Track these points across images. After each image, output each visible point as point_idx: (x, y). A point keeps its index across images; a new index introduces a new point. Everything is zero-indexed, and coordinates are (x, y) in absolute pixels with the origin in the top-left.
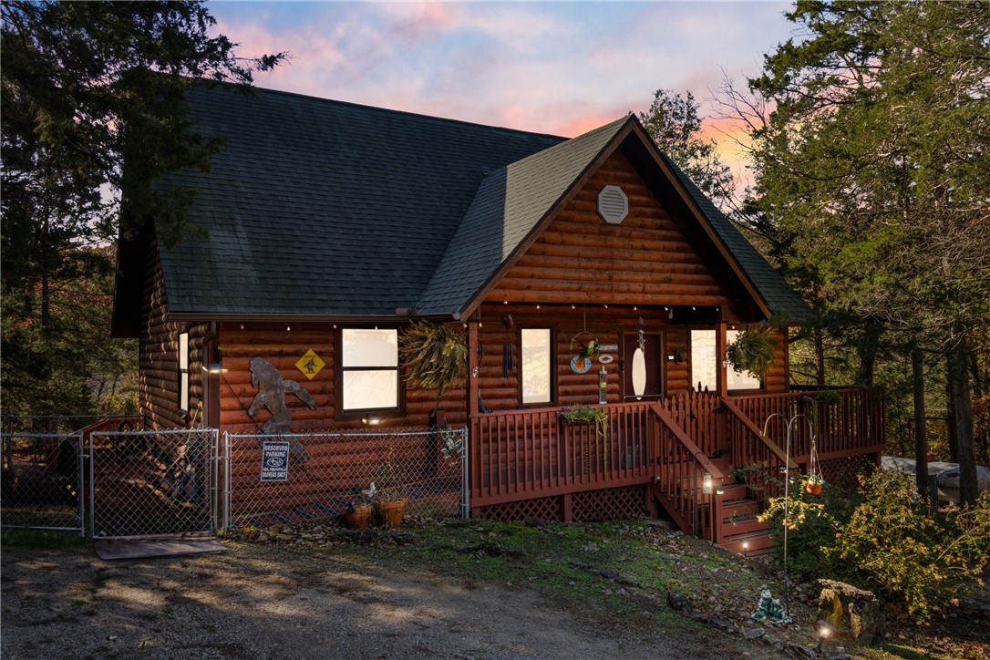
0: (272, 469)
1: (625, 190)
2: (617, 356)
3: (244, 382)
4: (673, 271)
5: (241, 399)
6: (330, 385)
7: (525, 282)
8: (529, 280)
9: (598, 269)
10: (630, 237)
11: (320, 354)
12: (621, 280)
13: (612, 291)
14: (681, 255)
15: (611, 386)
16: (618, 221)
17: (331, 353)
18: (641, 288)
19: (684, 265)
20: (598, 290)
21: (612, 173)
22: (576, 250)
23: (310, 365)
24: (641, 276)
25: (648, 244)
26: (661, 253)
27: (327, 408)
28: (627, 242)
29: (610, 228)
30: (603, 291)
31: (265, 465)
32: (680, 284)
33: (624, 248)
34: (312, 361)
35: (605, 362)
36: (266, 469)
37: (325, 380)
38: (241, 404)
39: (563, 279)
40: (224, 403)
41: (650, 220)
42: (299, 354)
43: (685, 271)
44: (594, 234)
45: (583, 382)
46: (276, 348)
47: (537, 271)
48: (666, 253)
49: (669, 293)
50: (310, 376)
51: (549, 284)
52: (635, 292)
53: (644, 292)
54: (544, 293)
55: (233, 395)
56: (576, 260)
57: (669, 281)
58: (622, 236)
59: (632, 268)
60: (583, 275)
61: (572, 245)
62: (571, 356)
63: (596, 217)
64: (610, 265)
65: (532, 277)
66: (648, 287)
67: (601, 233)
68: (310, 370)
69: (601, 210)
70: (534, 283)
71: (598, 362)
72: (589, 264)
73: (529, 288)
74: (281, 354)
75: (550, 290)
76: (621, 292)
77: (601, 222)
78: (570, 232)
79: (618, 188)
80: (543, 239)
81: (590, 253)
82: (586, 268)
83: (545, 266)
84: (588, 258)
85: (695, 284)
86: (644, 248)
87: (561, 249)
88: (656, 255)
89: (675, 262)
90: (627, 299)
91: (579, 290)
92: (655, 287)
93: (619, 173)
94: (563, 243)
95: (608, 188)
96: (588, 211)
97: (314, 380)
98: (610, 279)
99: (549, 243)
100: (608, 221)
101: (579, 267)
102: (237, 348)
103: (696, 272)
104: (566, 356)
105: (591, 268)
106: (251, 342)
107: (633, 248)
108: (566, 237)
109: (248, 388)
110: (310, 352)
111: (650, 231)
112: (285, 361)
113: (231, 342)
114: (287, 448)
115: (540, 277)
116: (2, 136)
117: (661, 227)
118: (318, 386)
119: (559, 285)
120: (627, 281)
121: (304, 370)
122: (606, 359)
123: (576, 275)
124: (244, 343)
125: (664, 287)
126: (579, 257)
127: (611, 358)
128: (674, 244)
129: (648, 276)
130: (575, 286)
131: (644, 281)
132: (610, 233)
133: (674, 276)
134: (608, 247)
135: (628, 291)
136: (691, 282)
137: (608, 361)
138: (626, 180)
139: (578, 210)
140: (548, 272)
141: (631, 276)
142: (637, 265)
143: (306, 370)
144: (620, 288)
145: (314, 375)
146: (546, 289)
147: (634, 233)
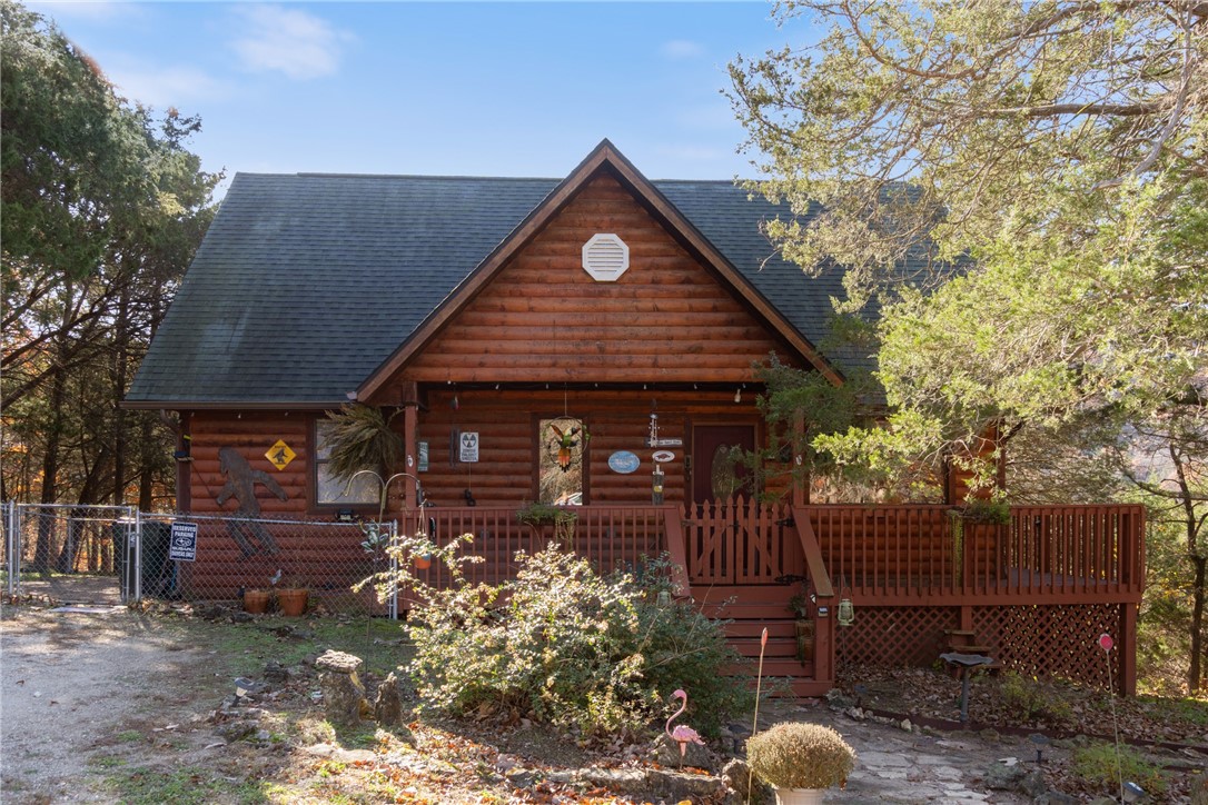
0: (181, 549)
1: (625, 238)
2: (681, 454)
3: (214, 471)
4: (707, 337)
5: (211, 488)
6: (301, 477)
7: (476, 358)
8: (481, 356)
9: (583, 339)
10: (634, 296)
11: (291, 445)
12: (618, 352)
13: (603, 365)
14: (722, 316)
15: (671, 491)
16: (614, 277)
17: (303, 443)
18: (650, 361)
19: (724, 329)
20: (582, 365)
21: (607, 218)
22: (551, 317)
23: (280, 455)
24: (651, 346)
25: (661, 304)
26: (685, 315)
27: (298, 500)
28: (630, 303)
29: (602, 288)
30: (590, 366)
31: (174, 545)
32: (718, 354)
33: (625, 311)
34: (282, 451)
35: (661, 460)
36: (175, 548)
37: (298, 472)
38: (211, 493)
39: (531, 353)
40: (195, 490)
41: (670, 272)
42: (268, 445)
43: (726, 337)
44: (578, 296)
45: (627, 485)
46: (245, 438)
47: (493, 345)
48: (695, 315)
49: (699, 366)
50: (281, 467)
51: (509, 359)
52: (641, 366)
53: (655, 365)
54: (503, 371)
55: (203, 483)
56: (550, 329)
57: (699, 350)
58: (622, 295)
59: (637, 335)
60: (559, 347)
61: (546, 311)
62: (610, 451)
63: (581, 275)
64: (601, 333)
65: (486, 352)
66: (662, 359)
67: (588, 295)
68: (281, 461)
69: (586, 265)
70: (488, 359)
71: (651, 460)
72: (569, 334)
73: (482, 365)
74: (251, 444)
75: (514, 366)
76: (619, 367)
77: (588, 280)
78: (542, 296)
79: (614, 237)
80: (503, 306)
81: (570, 320)
82: (564, 339)
83: (504, 338)
84: (569, 327)
85: (744, 353)
86: (656, 309)
87: (529, 317)
88: (676, 318)
89: (709, 326)
90: (627, 375)
91: (554, 365)
92: (675, 359)
93: (617, 217)
94: (531, 310)
95: (597, 237)
96: (570, 268)
97: (284, 471)
98: (602, 351)
99: (511, 311)
100: (597, 279)
101: (555, 338)
102: (207, 438)
103: (746, 336)
104: (602, 452)
105: (573, 338)
106: (220, 432)
107: (638, 310)
108: (535, 303)
109: (218, 477)
110: (280, 443)
111: (668, 287)
112: (254, 451)
113: (201, 432)
114: (195, 529)
115: (497, 352)
116: (3, 253)
117: (688, 281)
118: (289, 478)
119: (523, 360)
120: (628, 352)
121: (274, 461)
122: (664, 456)
123: (550, 348)
124: (214, 433)
125: (690, 358)
126: (554, 325)
127: (671, 456)
128: (709, 303)
129: (662, 345)
130: (548, 361)
131: (656, 352)
132: (601, 294)
133: (705, 344)
134: (599, 311)
135: (630, 365)
136: (736, 351)
137: (667, 459)
138: (630, 225)
139: (555, 268)
140: (507, 345)
141: (635, 345)
142: (643, 331)
143: (276, 460)
144: (617, 362)
145: (283, 466)
146: (505, 365)
147: (640, 291)
